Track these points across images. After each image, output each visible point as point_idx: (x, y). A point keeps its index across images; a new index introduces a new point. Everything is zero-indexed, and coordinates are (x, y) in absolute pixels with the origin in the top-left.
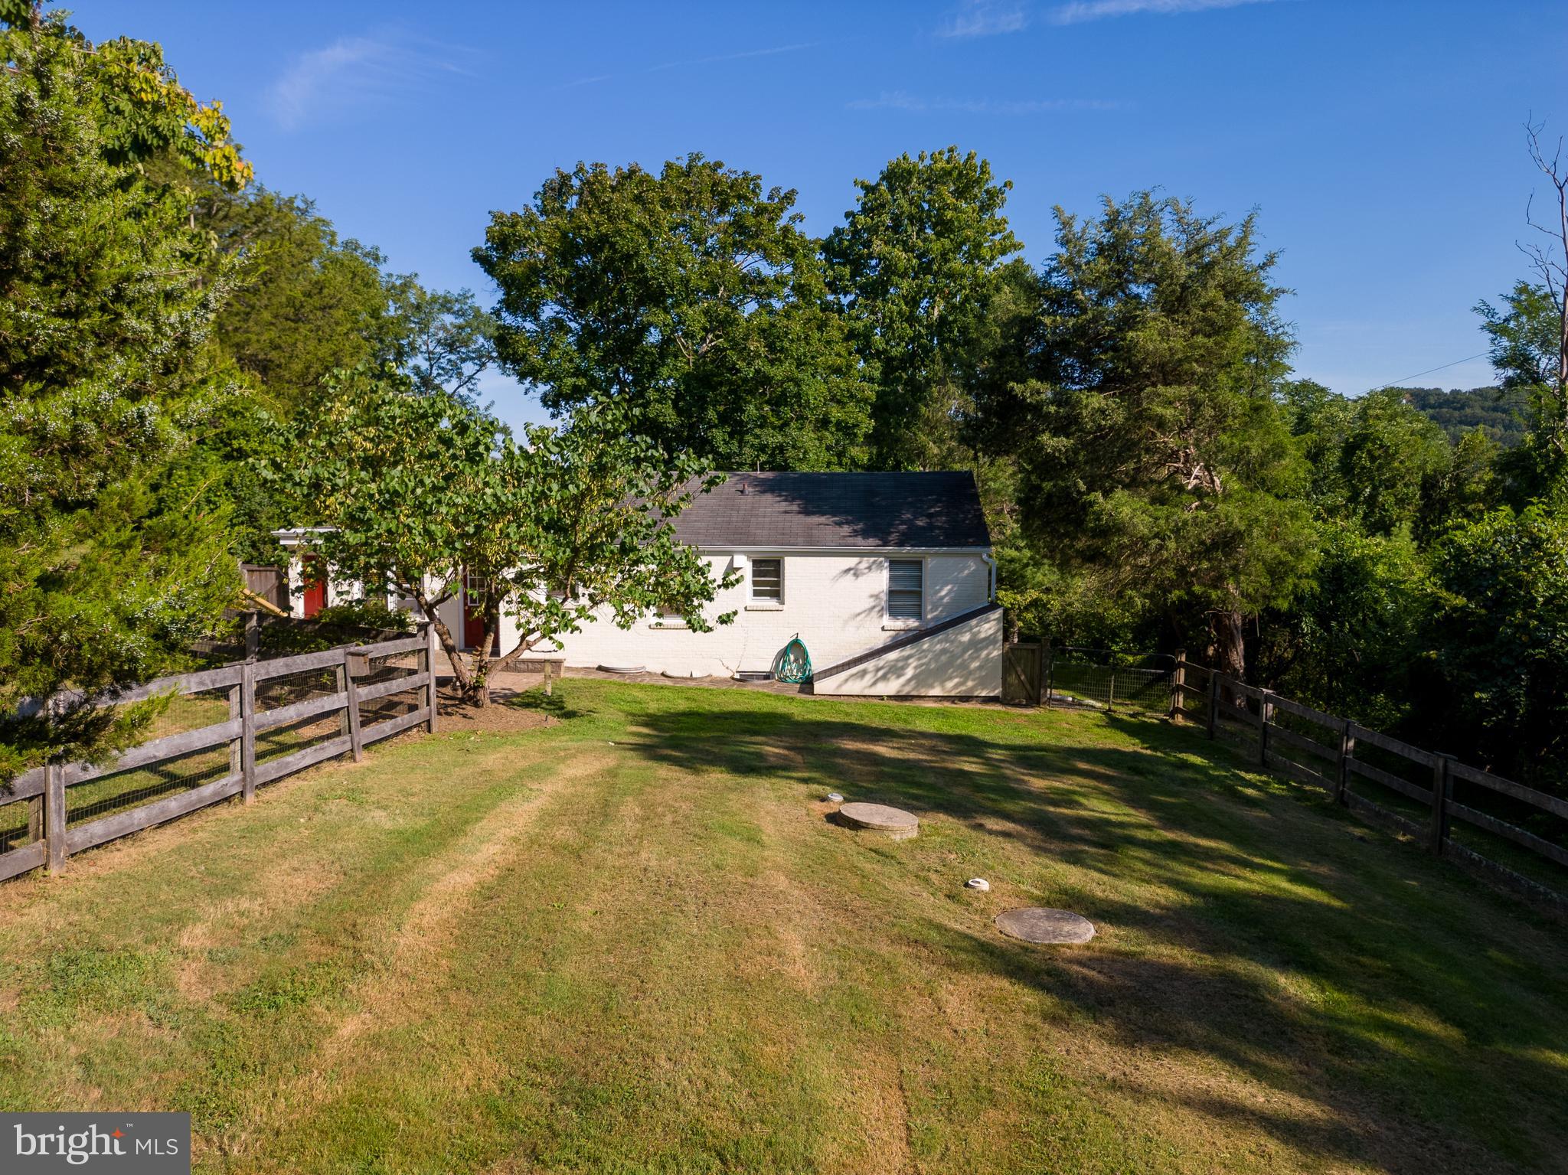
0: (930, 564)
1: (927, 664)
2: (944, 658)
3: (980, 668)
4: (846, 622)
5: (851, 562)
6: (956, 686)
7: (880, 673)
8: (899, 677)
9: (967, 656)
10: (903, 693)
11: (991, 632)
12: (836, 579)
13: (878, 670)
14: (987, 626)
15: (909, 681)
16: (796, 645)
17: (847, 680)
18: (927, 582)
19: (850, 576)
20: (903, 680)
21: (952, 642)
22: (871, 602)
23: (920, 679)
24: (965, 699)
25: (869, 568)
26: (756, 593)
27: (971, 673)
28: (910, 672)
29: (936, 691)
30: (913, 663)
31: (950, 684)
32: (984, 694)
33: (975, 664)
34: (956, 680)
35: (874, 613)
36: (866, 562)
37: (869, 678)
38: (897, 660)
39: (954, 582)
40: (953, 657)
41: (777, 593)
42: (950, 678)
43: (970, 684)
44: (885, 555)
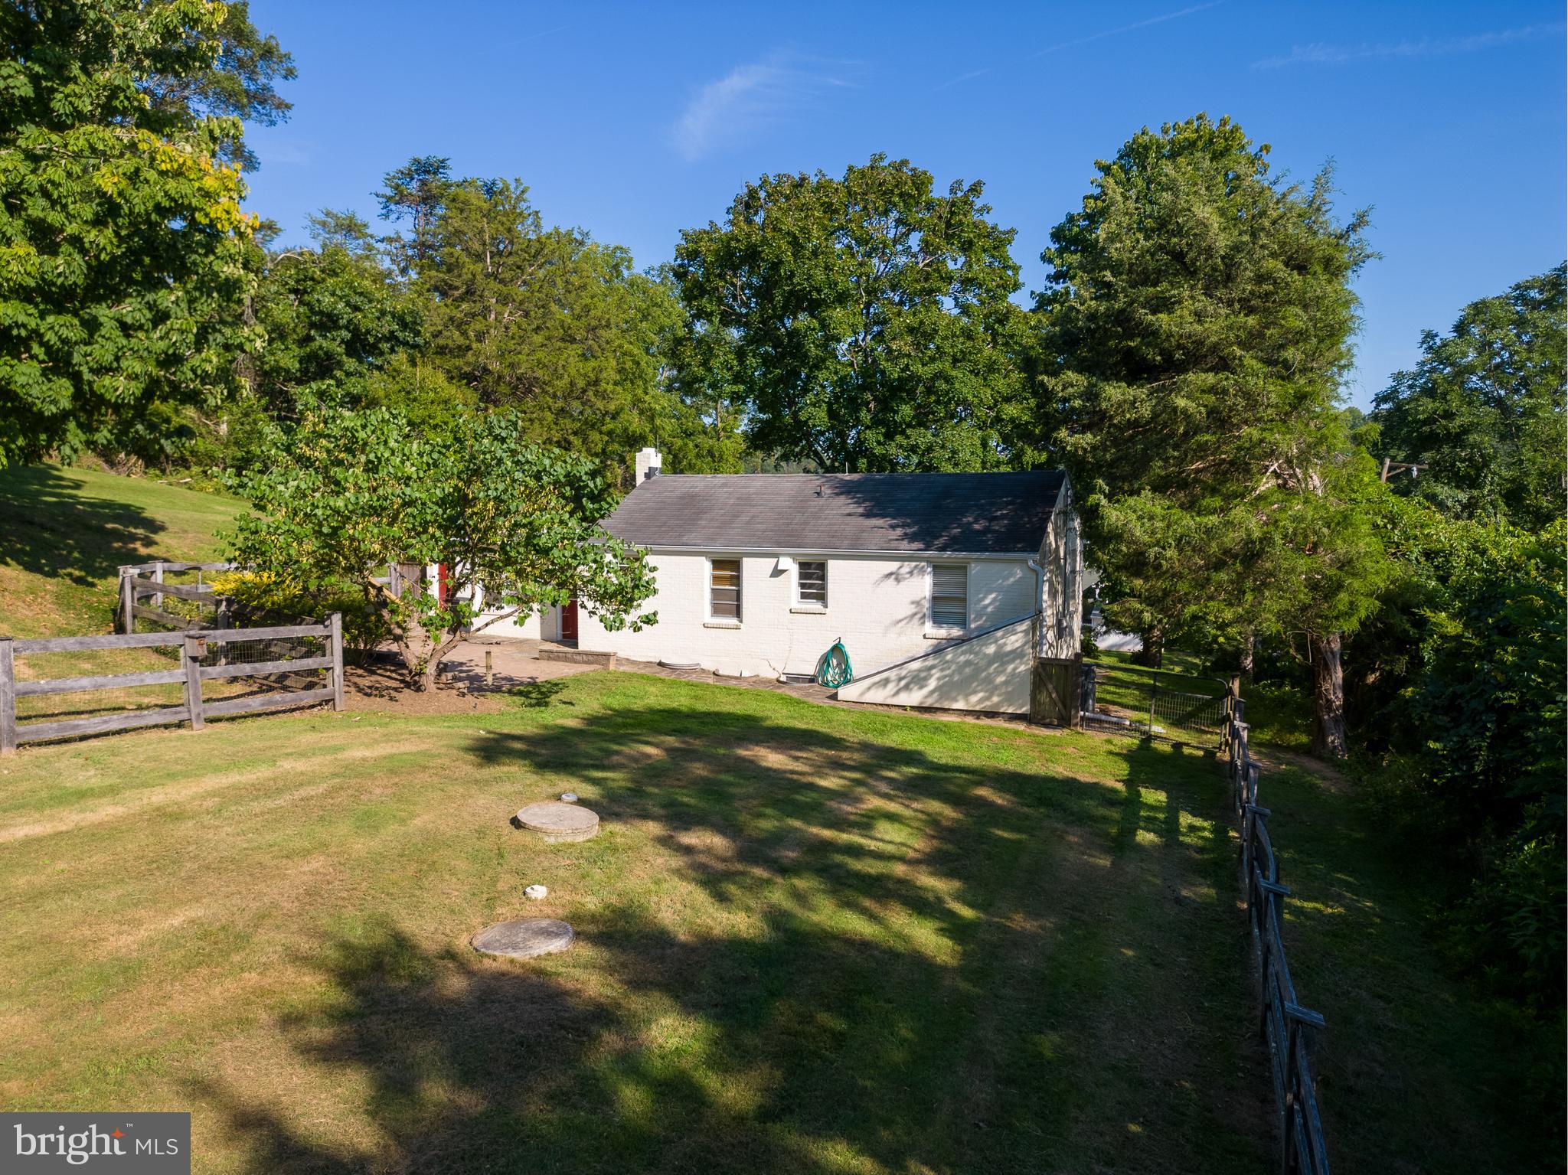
0: (974, 569)
1: (951, 676)
2: (967, 670)
3: (1006, 683)
4: (887, 629)
5: (893, 566)
6: (981, 701)
7: (903, 683)
8: (921, 687)
9: (992, 669)
10: (926, 705)
11: (1018, 645)
12: (878, 583)
13: (901, 679)
14: (1013, 638)
15: (932, 692)
16: (837, 649)
17: (869, 688)
18: (971, 590)
19: (891, 581)
20: (925, 691)
21: (976, 654)
22: (912, 609)
23: (943, 690)
24: (991, 714)
25: (911, 573)
26: (804, 596)
27: (996, 688)
28: (932, 684)
29: (960, 705)
30: (936, 673)
31: (974, 699)
32: (1010, 711)
33: (1001, 679)
34: (981, 695)
35: (916, 620)
36: (907, 566)
37: (891, 688)
38: (920, 671)
39: (998, 590)
40: (978, 670)
41: (822, 597)
42: (975, 692)
43: (995, 699)
44: (928, 560)
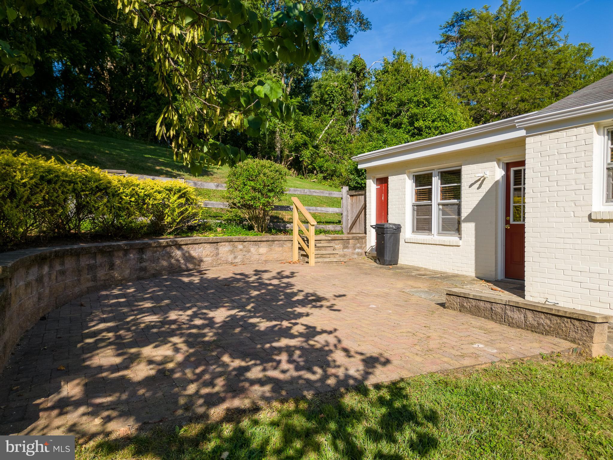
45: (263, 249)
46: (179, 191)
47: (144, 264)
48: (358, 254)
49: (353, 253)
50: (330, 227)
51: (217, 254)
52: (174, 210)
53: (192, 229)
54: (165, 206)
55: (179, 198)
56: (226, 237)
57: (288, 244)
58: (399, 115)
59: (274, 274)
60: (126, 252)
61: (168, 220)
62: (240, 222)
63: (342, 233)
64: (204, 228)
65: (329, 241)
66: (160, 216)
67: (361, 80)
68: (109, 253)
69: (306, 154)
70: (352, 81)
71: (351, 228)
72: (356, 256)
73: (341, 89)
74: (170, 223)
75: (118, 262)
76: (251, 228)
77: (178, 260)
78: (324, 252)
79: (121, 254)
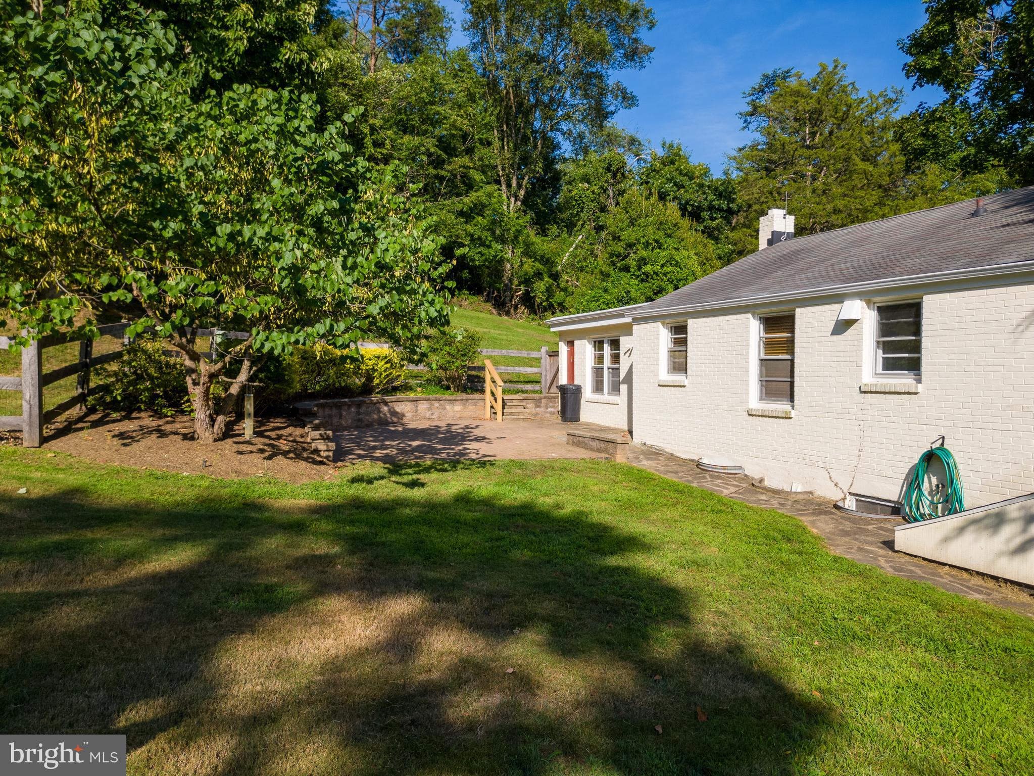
16: (936, 456)
26: (887, 363)
41: (914, 366)
45: (458, 407)
46: (386, 358)
47: (361, 416)
48: (551, 413)
49: (545, 412)
50: (529, 387)
51: (417, 411)
52: (381, 374)
53: (395, 389)
54: (374, 370)
55: (387, 363)
56: (424, 396)
57: (481, 403)
58: (626, 257)
59: (462, 426)
60: (349, 407)
61: (376, 381)
62: (439, 382)
63: (541, 392)
64: (406, 388)
65: (521, 400)
66: (370, 378)
67: (619, 183)
68: (339, 407)
69: (540, 287)
70: (606, 185)
71: (550, 388)
72: (548, 415)
73: (593, 192)
74: (378, 384)
75: (344, 413)
76: (448, 388)
77: (385, 415)
78: (513, 410)
79: (346, 408)
